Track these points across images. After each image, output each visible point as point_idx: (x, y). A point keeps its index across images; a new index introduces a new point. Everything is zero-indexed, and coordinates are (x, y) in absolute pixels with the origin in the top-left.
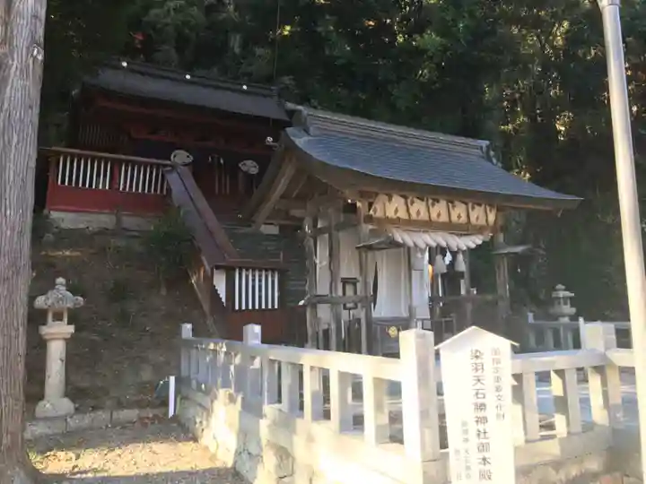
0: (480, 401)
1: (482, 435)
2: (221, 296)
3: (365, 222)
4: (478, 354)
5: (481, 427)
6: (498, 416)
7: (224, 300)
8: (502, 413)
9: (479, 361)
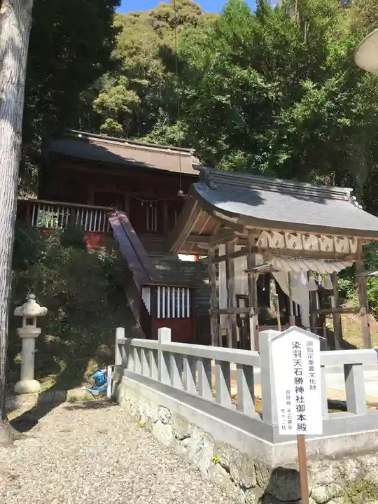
0: (298, 377)
1: (300, 400)
2: (147, 308)
4: (297, 345)
5: (299, 394)
6: (311, 387)
7: (149, 311)
8: (313, 385)
9: (298, 349)
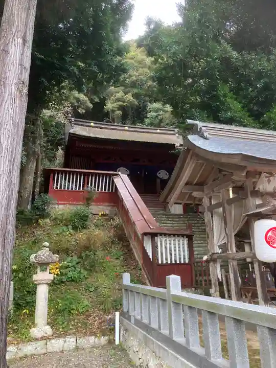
2: (149, 254)
3: (252, 196)
7: (151, 257)
